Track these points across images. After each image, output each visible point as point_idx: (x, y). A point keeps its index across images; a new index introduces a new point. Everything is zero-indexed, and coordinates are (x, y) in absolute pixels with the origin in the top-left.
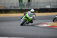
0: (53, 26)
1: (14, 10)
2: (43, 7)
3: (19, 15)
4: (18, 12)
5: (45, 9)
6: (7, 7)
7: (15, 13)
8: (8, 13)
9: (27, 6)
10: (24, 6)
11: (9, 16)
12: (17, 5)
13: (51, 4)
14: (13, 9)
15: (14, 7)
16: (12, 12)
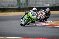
0: (52, 25)
1: (12, 9)
2: (42, 5)
3: (17, 14)
4: (15, 11)
5: (44, 7)
6: (4, 6)
7: (12, 12)
8: (6, 12)
9: (25, 4)
10: (22, 5)
11: (6, 15)
12: (15, 3)
13: (50, 2)
14: (10, 7)
15: (12, 6)
16: (9, 11)
